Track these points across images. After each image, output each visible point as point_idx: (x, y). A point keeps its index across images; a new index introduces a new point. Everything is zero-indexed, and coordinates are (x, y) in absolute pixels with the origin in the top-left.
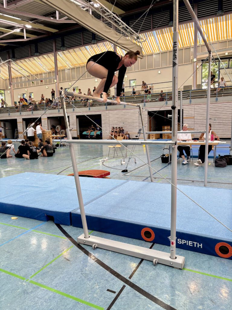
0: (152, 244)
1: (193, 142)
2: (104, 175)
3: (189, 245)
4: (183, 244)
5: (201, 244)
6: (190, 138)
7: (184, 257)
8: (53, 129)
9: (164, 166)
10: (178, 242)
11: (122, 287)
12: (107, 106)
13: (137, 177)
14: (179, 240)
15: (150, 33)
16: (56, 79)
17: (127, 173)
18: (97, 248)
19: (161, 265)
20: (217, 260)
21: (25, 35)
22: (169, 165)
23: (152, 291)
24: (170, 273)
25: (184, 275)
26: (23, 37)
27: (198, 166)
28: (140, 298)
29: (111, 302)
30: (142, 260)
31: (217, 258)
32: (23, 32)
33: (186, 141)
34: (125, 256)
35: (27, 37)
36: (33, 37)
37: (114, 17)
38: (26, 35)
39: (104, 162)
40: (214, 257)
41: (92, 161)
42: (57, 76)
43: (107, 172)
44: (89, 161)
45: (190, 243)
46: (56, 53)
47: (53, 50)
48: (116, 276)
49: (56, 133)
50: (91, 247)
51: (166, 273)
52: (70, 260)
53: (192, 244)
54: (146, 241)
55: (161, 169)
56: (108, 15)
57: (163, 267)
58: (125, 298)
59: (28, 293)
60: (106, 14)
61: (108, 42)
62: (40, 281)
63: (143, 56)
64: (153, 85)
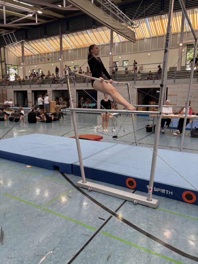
0: (134, 190)
1: (173, 115)
2: (98, 139)
3: (163, 192)
4: (158, 191)
5: (172, 192)
6: (171, 112)
7: (158, 200)
8: (56, 100)
9: (148, 135)
10: (154, 190)
11: (110, 216)
13: (125, 142)
14: (155, 188)
15: (143, 20)
16: (61, 58)
17: (117, 139)
18: (92, 190)
19: (140, 205)
20: (183, 204)
22: (153, 134)
23: (132, 220)
24: (146, 211)
25: (156, 212)
26: (35, 22)
27: (176, 136)
28: (122, 225)
29: (102, 225)
30: (126, 201)
31: (183, 203)
32: (35, 17)
33: (168, 114)
34: (113, 197)
35: (38, 22)
36: (43, 21)
37: (112, 5)
38: (38, 20)
39: (98, 129)
40: (180, 202)
41: (88, 128)
42: (62, 55)
43: (101, 136)
44: (86, 128)
45: (163, 191)
46: (62, 36)
47: (60, 32)
48: (105, 210)
49: (59, 104)
50: (87, 190)
51: (143, 210)
52: (72, 197)
53: (165, 191)
54: (129, 188)
55: (145, 137)
56: (108, 4)
57: (141, 206)
58: (112, 223)
59: (41, 216)
60: (105, 3)
61: (106, 27)
62: (50, 209)
63: (135, 40)
64: (143, 66)
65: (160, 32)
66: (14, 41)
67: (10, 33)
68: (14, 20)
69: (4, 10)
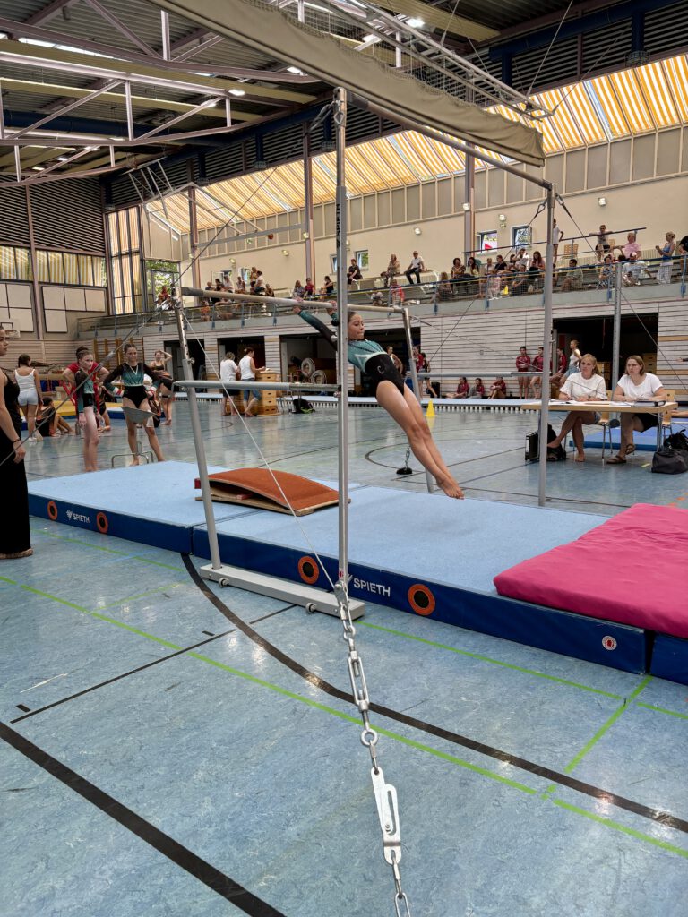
8: (294, 368)
11: (230, 630)
12: (438, 304)
16: (308, 231)
17: (407, 477)
18: (228, 585)
19: (320, 613)
21: (228, 115)
23: (274, 638)
24: (325, 624)
26: (222, 122)
29: (198, 643)
30: (295, 605)
32: (225, 108)
35: (234, 122)
36: (251, 119)
38: (232, 115)
39: (371, 452)
42: (311, 221)
46: (310, 160)
47: (303, 151)
49: (302, 379)
50: (216, 585)
51: (319, 623)
52: (172, 596)
56: (430, 56)
57: (321, 616)
63: (543, 159)
64: (576, 242)
65: (638, 123)
66: (164, 188)
67: (150, 163)
68: (163, 121)
69: (128, 96)
